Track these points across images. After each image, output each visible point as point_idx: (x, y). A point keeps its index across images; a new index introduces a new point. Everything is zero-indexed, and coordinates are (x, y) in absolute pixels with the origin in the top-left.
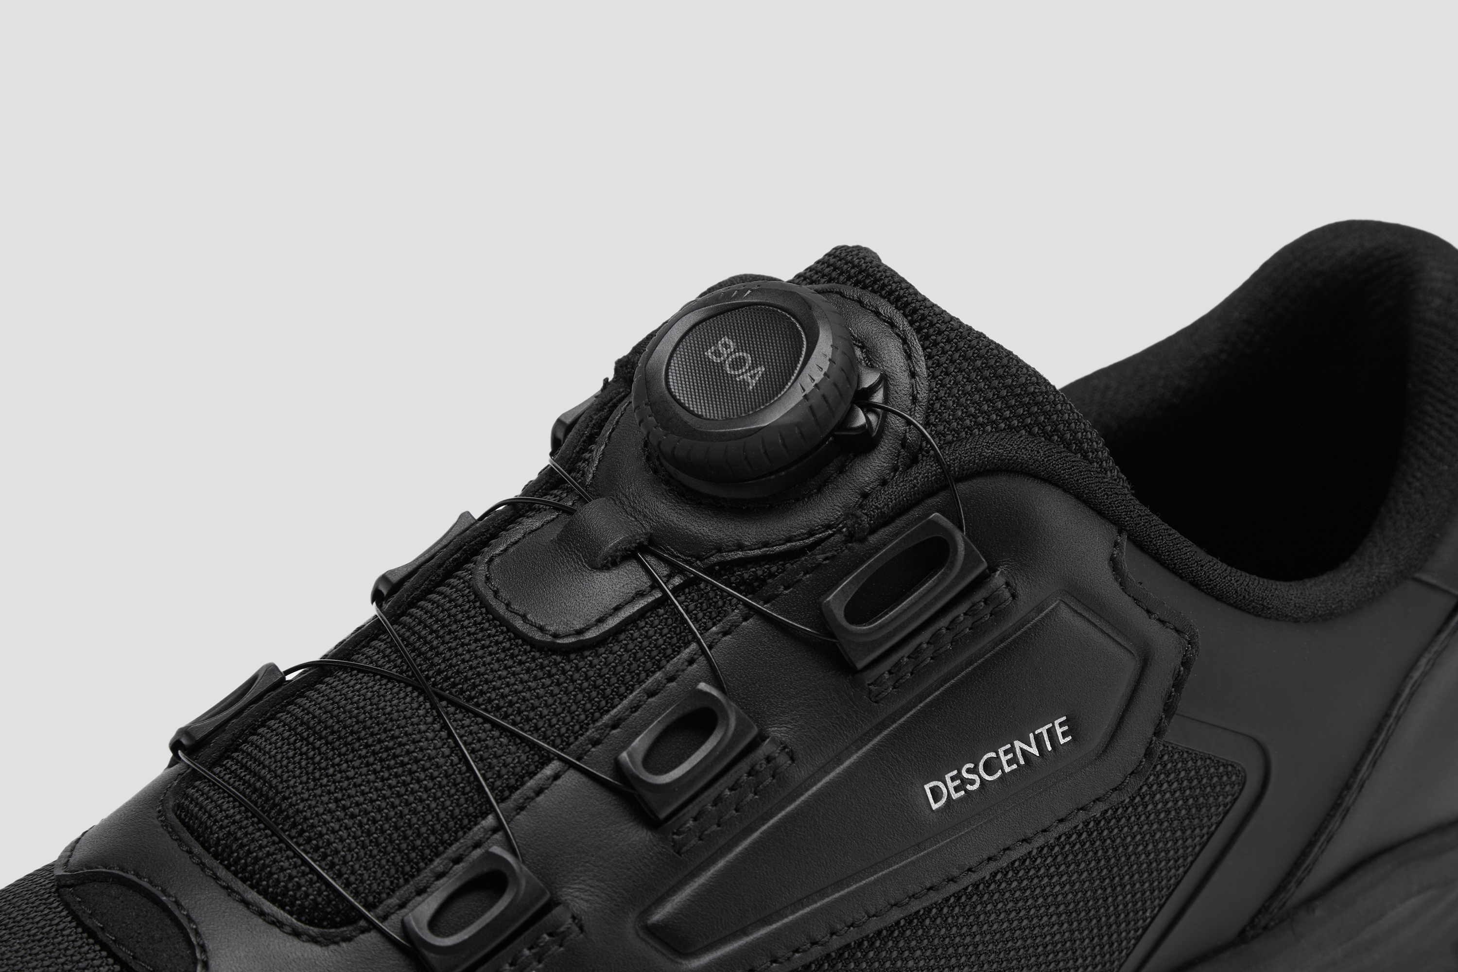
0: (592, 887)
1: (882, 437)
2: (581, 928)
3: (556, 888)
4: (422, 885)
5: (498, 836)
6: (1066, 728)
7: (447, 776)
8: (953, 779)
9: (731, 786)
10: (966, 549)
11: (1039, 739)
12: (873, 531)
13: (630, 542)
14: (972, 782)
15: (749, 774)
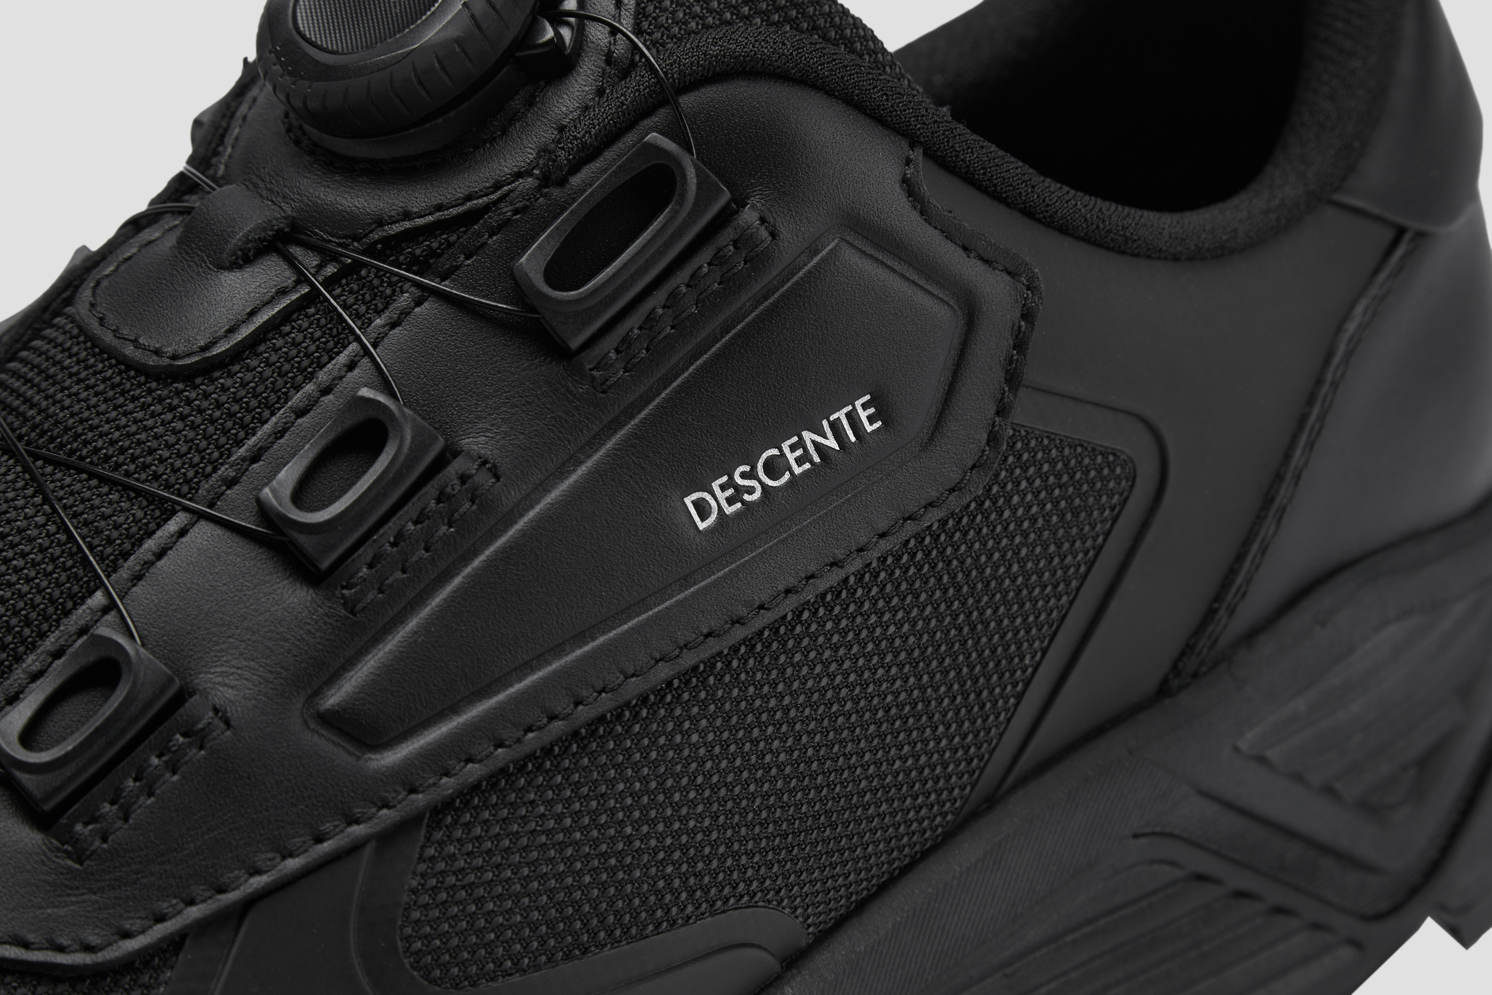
0: (238, 668)
1: (579, 55)
2: (227, 723)
3: (190, 675)
4: (13, 691)
5: (111, 617)
6: (872, 410)
7: (42, 550)
8: (723, 488)
9: (415, 517)
10: (698, 176)
11: (836, 427)
12: (575, 169)
13: (264, 229)
14: (751, 490)
15: (439, 501)
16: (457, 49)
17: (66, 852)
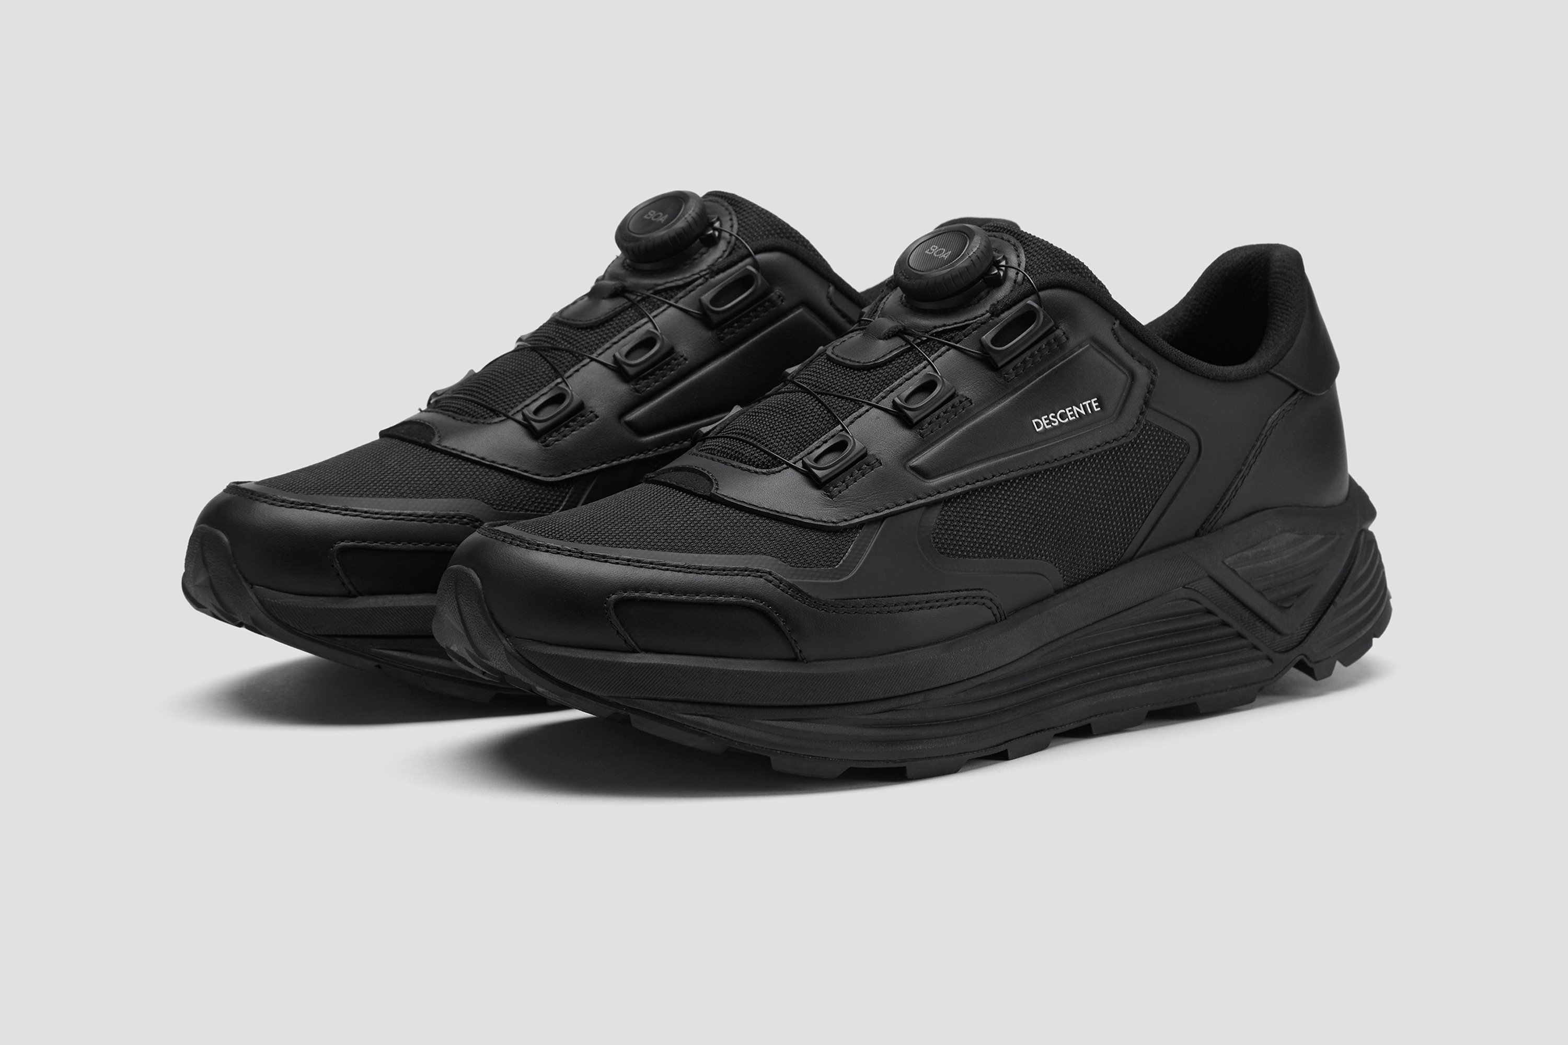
0: (884, 449)
1: (1005, 280)
2: (881, 465)
3: (869, 450)
4: (810, 451)
5: (843, 432)
6: (1097, 404)
7: (819, 415)
8: (1045, 419)
9: (944, 411)
10: (1044, 315)
11: (1084, 407)
12: (1003, 312)
13: (895, 328)
14: (1055, 422)
15: (952, 408)
16: (966, 270)
17: (827, 495)
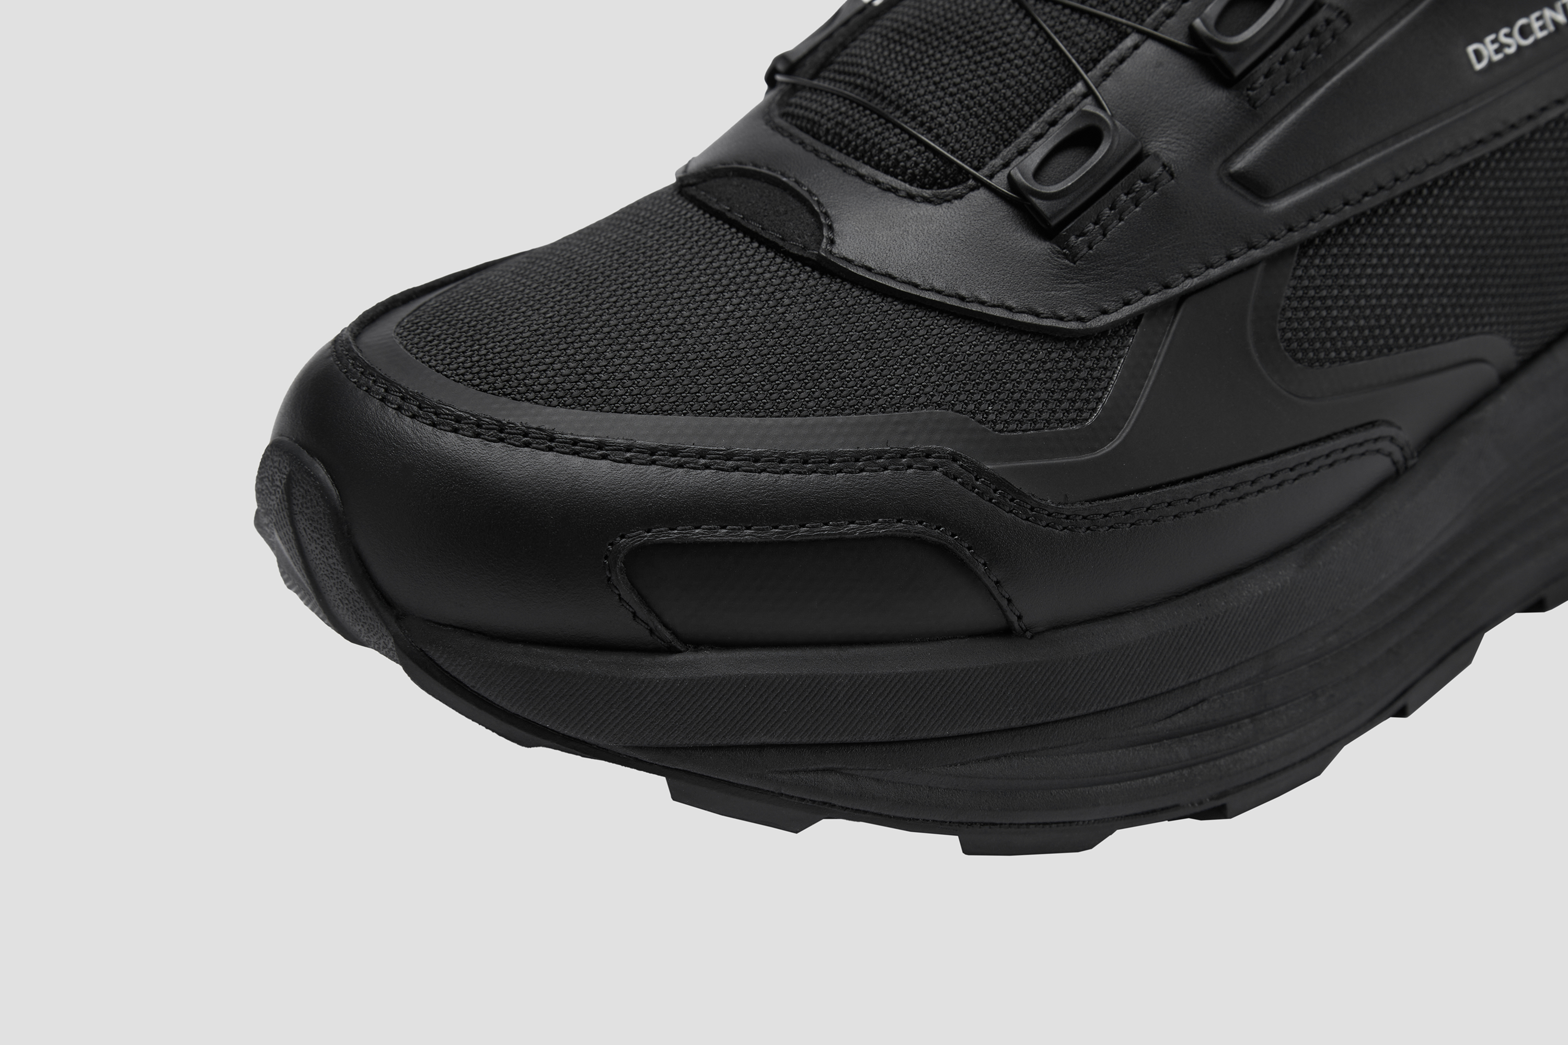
0: (1177, 139)
2: (1172, 175)
3: (1145, 142)
4: (1022, 146)
5: (1089, 100)
7: (1035, 54)
9: (1295, 46)
14: (1509, 46)
15: (1311, 36)
17: (1064, 254)
